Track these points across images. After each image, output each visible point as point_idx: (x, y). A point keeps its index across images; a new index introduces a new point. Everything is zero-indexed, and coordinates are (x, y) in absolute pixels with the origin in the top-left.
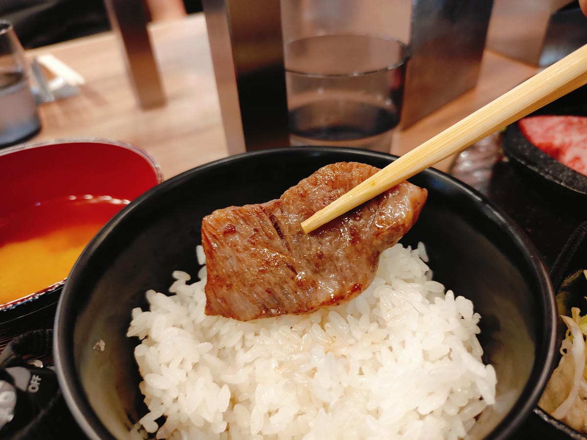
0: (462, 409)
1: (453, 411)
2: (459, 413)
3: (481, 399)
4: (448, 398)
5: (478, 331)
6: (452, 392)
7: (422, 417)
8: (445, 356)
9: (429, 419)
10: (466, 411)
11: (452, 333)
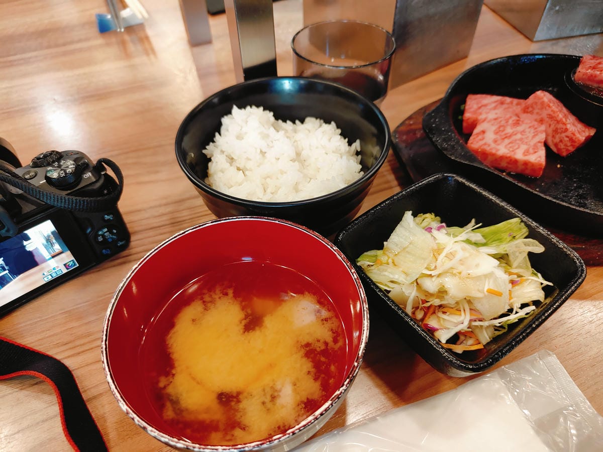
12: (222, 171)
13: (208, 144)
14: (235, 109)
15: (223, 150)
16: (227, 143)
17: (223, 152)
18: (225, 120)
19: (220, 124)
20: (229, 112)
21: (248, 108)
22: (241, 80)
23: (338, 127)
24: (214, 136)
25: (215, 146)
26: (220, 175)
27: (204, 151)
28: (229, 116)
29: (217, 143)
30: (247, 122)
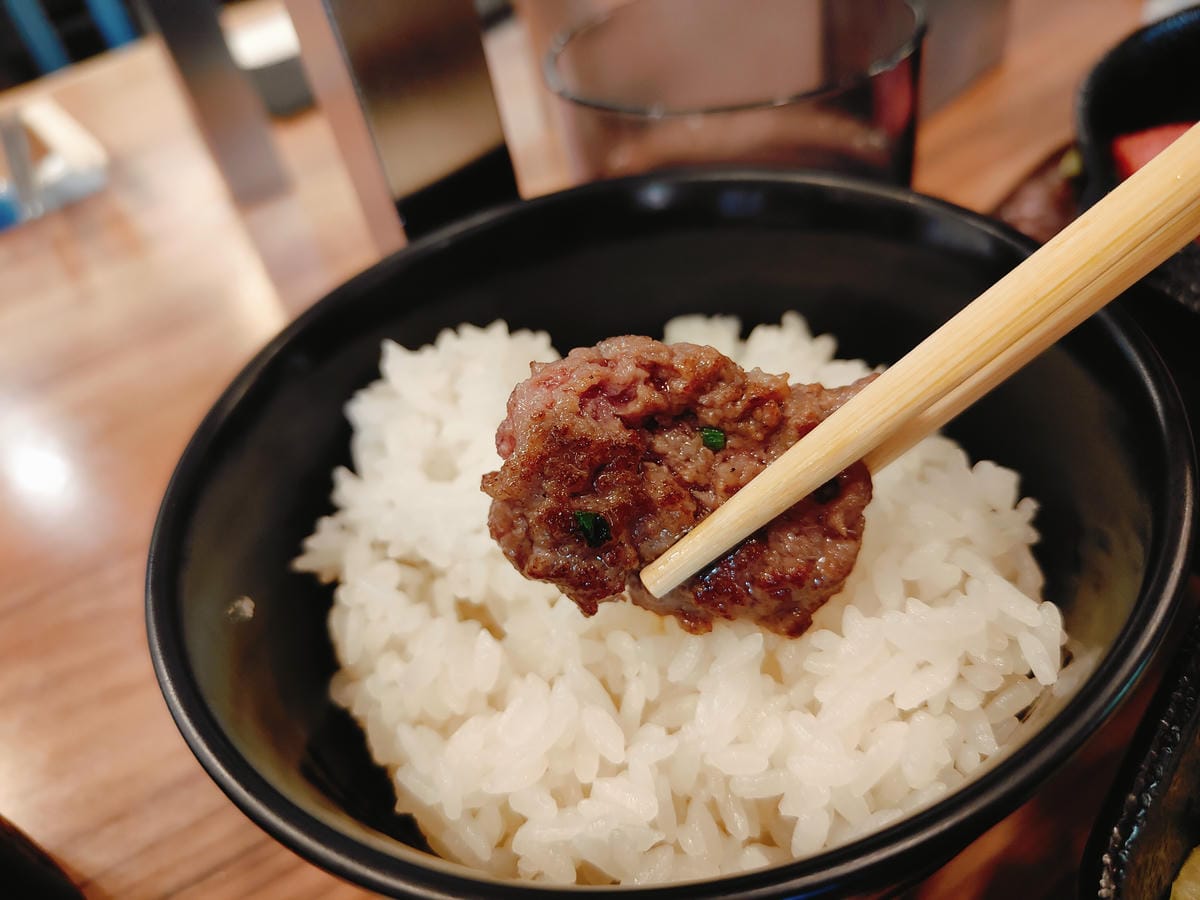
0: (990, 697)
1: (969, 702)
2: (983, 706)
3: (1031, 675)
4: (960, 676)
5: (1034, 537)
6: (968, 662)
7: (905, 716)
8: (955, 588)
9: (920, 718)
10: (1000, 703)
11: (967, 542)
12: (398, 647)
13: (310, 530)
14: (394, 357)
15: (382, 537)
16: (391, 504)
17: (380, 547)
18: (364, 409)
19: (344, 433)
20: (370, 374)
21: (447, 339)
22: (394, 239)
23: (815, 330)
24: (329, 485)
25: (343, 527)
26: (389, 669)
27: (302, 564)
28: (377, 388)
29: (350, 516)
30: (454, 398)
